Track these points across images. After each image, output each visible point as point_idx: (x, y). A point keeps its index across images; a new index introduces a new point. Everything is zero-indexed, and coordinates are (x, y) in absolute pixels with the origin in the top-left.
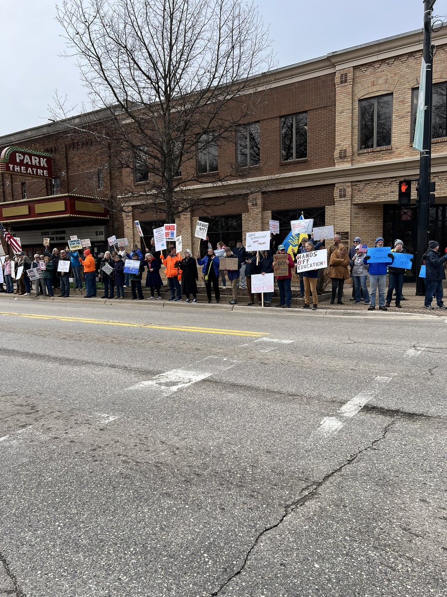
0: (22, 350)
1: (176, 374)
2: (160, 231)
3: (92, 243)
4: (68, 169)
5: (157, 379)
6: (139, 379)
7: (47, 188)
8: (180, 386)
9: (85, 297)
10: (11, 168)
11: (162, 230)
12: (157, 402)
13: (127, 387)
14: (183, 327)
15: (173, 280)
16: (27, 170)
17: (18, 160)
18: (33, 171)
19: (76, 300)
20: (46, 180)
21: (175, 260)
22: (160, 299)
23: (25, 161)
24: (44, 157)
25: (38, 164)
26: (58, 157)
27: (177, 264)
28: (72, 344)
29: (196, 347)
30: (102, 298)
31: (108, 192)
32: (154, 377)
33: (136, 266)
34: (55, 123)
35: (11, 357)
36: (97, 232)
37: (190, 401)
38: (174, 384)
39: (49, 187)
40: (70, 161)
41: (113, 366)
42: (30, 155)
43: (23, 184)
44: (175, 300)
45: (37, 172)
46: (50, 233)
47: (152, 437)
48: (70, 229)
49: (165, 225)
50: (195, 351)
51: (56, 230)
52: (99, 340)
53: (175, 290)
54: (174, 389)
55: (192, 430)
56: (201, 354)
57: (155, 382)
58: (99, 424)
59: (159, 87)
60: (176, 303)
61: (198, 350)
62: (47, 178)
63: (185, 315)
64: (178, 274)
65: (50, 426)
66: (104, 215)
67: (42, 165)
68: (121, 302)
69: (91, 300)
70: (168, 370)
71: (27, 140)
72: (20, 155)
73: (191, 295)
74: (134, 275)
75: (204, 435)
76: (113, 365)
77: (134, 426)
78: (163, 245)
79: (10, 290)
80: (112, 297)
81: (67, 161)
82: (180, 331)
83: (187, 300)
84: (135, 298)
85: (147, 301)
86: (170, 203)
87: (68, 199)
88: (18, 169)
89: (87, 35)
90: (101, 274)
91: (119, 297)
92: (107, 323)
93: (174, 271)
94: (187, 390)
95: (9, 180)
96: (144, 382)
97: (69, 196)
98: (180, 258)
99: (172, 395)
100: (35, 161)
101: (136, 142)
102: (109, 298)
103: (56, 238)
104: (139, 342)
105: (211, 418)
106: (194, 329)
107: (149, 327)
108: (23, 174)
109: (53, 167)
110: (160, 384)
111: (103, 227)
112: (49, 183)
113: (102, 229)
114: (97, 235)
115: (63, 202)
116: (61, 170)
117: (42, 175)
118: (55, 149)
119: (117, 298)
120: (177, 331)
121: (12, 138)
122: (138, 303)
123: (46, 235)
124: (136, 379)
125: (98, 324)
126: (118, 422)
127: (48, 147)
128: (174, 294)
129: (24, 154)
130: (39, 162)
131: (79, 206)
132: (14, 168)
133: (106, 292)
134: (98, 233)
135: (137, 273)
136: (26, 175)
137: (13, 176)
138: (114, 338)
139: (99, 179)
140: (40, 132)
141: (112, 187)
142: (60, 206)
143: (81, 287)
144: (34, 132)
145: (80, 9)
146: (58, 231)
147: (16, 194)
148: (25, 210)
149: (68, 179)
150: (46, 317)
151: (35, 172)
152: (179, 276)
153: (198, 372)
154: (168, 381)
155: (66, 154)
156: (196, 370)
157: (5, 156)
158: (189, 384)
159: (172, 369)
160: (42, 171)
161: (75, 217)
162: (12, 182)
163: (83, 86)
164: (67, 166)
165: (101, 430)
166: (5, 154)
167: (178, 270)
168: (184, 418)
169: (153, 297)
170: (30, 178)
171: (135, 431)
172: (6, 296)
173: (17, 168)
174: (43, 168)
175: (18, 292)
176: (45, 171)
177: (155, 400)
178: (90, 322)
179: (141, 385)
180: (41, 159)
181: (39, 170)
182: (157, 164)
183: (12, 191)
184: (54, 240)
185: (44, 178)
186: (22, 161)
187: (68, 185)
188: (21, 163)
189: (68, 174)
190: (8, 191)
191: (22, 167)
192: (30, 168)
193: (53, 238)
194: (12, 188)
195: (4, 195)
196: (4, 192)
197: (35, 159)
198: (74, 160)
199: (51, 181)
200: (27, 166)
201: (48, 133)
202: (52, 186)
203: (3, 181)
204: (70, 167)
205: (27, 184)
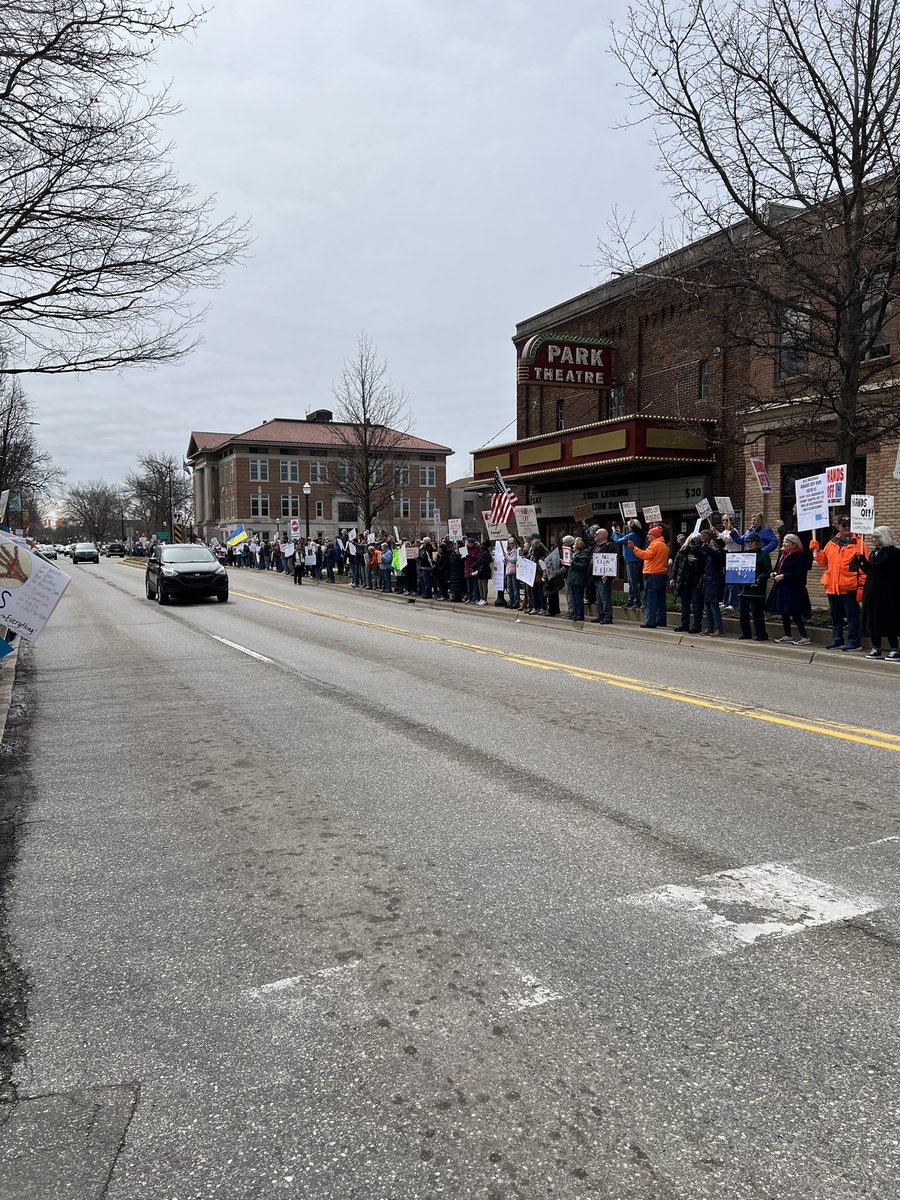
0: (459, 738)
1: (771, 879)
2: (812, 484)
3: (664, 513)
4: (641, 365)
5: (710, 885)
6: (665, 873)
7: (600, 407)
8: (768, 928)
9: (642, 627)
10: (538, 374)
11: (819, 482)
12: (681, 971)
13: (626, 891)
14: (841, 726)
15: (841, 602)
16: (565, 375)
17: (551, 358)
18: (576, 376)
19: (624, 631)
20: (600, 391)
21: (850, 552)
22: (803, 644)
23: (563, 359)
24: (597, 348)
25: (585, 363)
26: (623, 343)
27: (857, 562)
28: (562, 737)
29: (857, 797)
30: (676, 630)
31: (718, 406)
32: (707, 878)
33: (750, 565)
34: (624, 278)
35: (432, 753)
36: (688, 490)
37: (783, 996)
38: (752, 914)
39: (604, 405)
40: (646, 350)
41: (618, 818)
42: (573, 347)
43: (560, 403)
44: (844, 650)
45: (583, 376)
46: (600, 495)
47: (617, 1114)
48: (636, 485)
49: (827, 469)
50: (851, 811)
51: (610, 488)
52: (622, 736)
53: (846, 623)
54: (748, 933)
55: (752, 1131)
56: (869, 822)
57: (702, 894)
58: (503, 1005)
59: (837, 151)
60: (843, 656)
61: (861, 806)
62: (601, 387)
63: (860, 690)
64: (859, 585)
65: (393, 977)
66: (707, 454)
67: (593, 362)
68: (714, 644)
69: (651, 634)
70: (752, 861)
71: (573, 318)
72: (555, 347)
73: (885, 640)
74: (748, 586)
75: (783, 1174)
76: (621, 815)
77: (585, 1047)
78: (819, 517)
79: (514, 604)
80: (696, 630)
81: (640, 350)
82: (830, 739)
83: (874, 651)
84: (747, 636)
85: (773, 646)
86: (848, 418)
87: (633, 425)
88: (550, 374)
89: (674, 72)
90: (675, 578)
91: (711, 631)
92: (659, 693)
93: (849, 580)
94: (786, 949)
95: (538, 398)
96: (672, 888)
97: (635, 420)
98: (863, 548)
99: (734, 955)
100: (581, 356)
101: (777, 289)
102: (690, 632)
103: (610, 504)
104: (710, 755)
105: (832, 1094)
106: (870, 737)
107: (752, 714)
108: (558, 384)
109: (613, 364)
110: (713, 905)
111: (701, 480)
112: (604, 396)
113: (699, 483)
114: (687, 497)
115: (622, 433)
116: (627, 370)
117: (591, 382)
118: (621, 328)
119: (707, 634)
120: (819, 735)
121: (548, 319)
122: (751, 647)
123: (592, 498)
124: (656, 873)
125: (638, 693)
126: (549, 1017)
127: (607, 326)
128: (841, 633)
129: (561, 345)
130: (589, 359)
131: (654, 438)
132: (542, 373)
133: (685, 618)
134: (691, 493)
135: (752, 581)
136: (563, 384)
137: (545, 390)
138: (657, 735)
139: (700, 379)
140: (594, 301)
141: (726, 395)
142: (618, 439)
143: (639, 604)
144: (585, 302)
145: (661, 17)
146: (614, 491)
147: (546, 421)
148: (553, 452)
149: (639, 386)
150: (546, 665)
151: (579, 377)
152: (860, 592)
153: (839, 888)
154: (740, 899)
155: (640, 335)
156: (836, 881)
157: (528, 353)
158: (798, 927)
159: (765, 859)
160: (592, 375)
161: (648, 462)
162: (541, 401)
163: (664, 184)
164: (640, 361)
165: (498, 1031)
166: (530, 348)
167: (858, 575)
168: (744, 1063)
169: (790, 636)
170: (573, 390)
171: (578, 1070)
172: (504, 615)
173: (548, 374)
174: (595, 369)
175: (525, 607)
176: (598, 374)
177: (679, 962)
178: (627, 686)
179: (662, 898)
180: (593, 351)
181: (586, 373)
182: (825, 331)
183: (541, 417)
184: (605, 508)
185: (596, 387)
186: (557, 359)
187: (639, 397)
188: (556, 364)
189: (640, 376)
190: (534, 418)
191: (557, 371)
192: (570, 372)
193: (604, 504)
194: (541, 412)
195: (527, 427)
196: (527, 421)
197: (582, 353)
198: (654, 346)
199: (609, 392)
200: (566, 367)
201: (610, 299)
202: (609, 401)
203: (527, 401)
204: (644, 362)
205: (566, 403)
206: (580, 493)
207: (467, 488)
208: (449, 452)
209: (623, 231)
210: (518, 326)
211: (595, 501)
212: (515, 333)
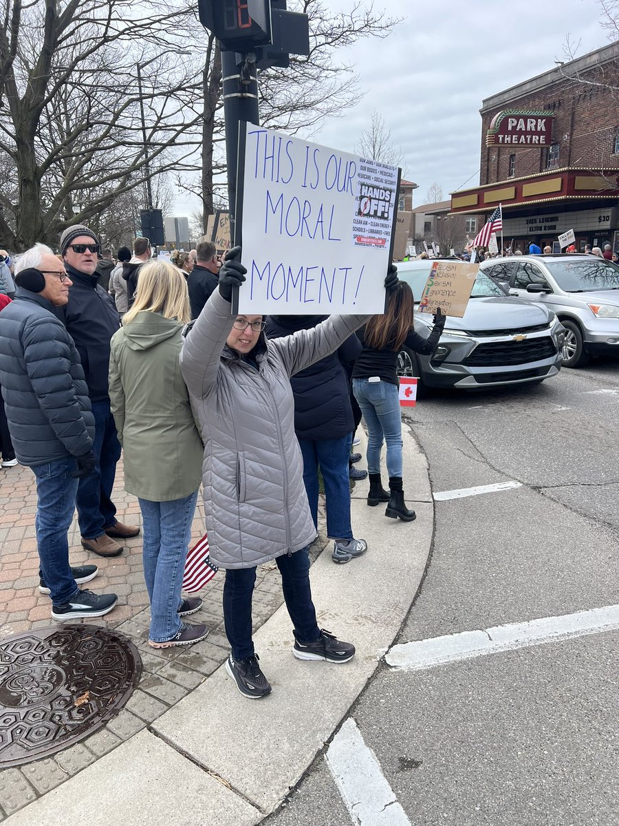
4: (572, 130)
7: (541, 159)
10: (501, 139)
16: (519, 139)
17: (510, 128)
18: (526, 139)
20: (542, 149)
23: (519, 127)
24: (542, 118)
25: (533, 129)
26: (561, 114)
34: (563, 67)
36: (600, 217)
39: (544, 158)
40: (577, 119)
42: (526, 118)
43: (512, 156)
45: (531, 139)
46: (538, 221)
48: (564, 214)
51: (545, 216)
62: (543, 146)
66: (614, 192)
67: (539, 129)
71: (525, 95)
72: (513, 119)
81: (573, 119)
87: (566, 175)
88: (509, 139)
95: (496, 154)
96: (604, 390)
97: (568, 171)
100: (531, 125)
103: (545, 227)
108: (514, 146)
109: (552, 129)
112: (545, 152)
113: (609, 212)
114: (600, 222)
115: (559, 179)
116: (562, 133)
117: (537, 142)
118: (560, 103)
121: (506, 96)
123: (532, 223)
127: (550, 102)
129: (518, 118)
130: (536, 126)
131: (581, 183)
132: (503, 139)
134: (602, 219)
136: (518, 146)
137: (502, 149)
139: (615, 139)
140: (540, 83)
142: (555, 184)
144: (534, 84)
146: (548, 218)
147: (502, 170)
148: (509, 193)
149: (571, 144)
151: (529, 140)
155: (573, 108)
157: (495, 125)
160: (537, 138)
161: (575, 199)
162: (499, 155)
164: (572, 126)
170: (522, 149)
173: (508, 139)
174: (539, 133)
176: (542, 137)
180: (539, 120)
181: (534, 137)
183: (498, 167)
184: (541, 230)
185: (541, 146)
186: (514, 128)
187: (570, 152)
188: (514, 131)
189: (571, 137)
190: (493, 167)
191: (514, 136)
192: (523, 136)
193: (541, 227)
194: (498, 163)
195: (488, 174)
196: (488, 170)
197: (532, 123)
198: (583, 116)
199: (548, 148)
200: (520, 133)
201: (553, 82)
202: (549, 156)
203: (488, 155)
204: (576, 127)
205: (517, 157)
206: (524, 220)
207: (427, 213)
208: (415, 186)
209: (572, 53)
210: (484, 101)
211: (534, 225)
212: (481, 106)
